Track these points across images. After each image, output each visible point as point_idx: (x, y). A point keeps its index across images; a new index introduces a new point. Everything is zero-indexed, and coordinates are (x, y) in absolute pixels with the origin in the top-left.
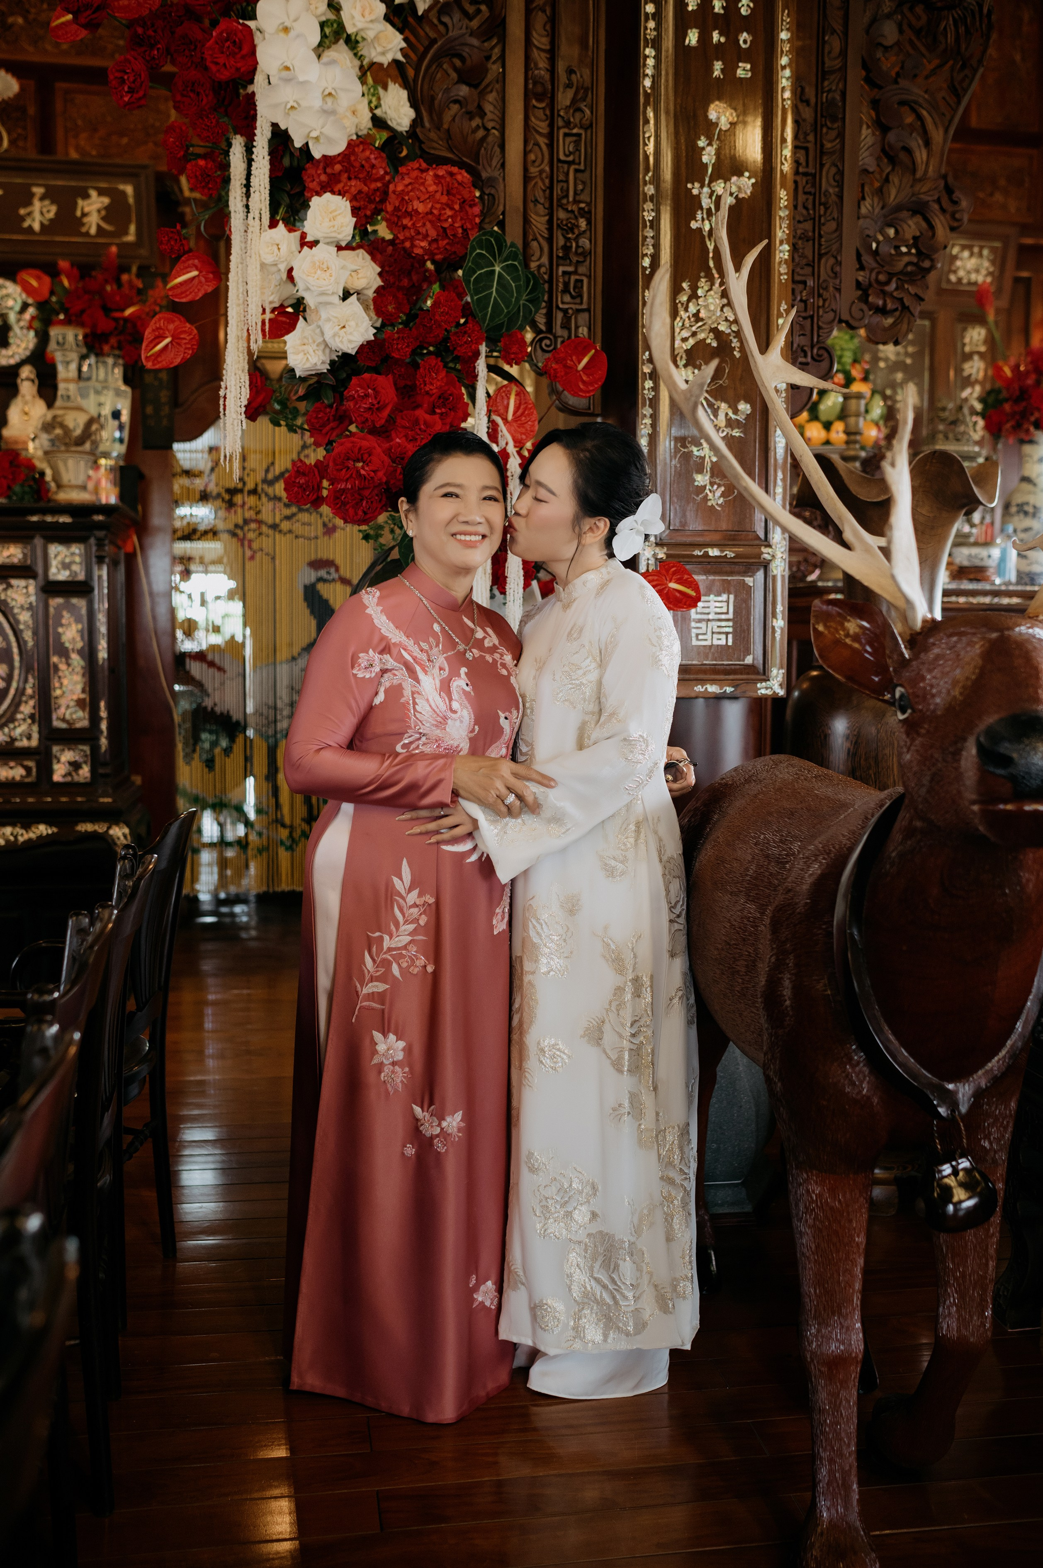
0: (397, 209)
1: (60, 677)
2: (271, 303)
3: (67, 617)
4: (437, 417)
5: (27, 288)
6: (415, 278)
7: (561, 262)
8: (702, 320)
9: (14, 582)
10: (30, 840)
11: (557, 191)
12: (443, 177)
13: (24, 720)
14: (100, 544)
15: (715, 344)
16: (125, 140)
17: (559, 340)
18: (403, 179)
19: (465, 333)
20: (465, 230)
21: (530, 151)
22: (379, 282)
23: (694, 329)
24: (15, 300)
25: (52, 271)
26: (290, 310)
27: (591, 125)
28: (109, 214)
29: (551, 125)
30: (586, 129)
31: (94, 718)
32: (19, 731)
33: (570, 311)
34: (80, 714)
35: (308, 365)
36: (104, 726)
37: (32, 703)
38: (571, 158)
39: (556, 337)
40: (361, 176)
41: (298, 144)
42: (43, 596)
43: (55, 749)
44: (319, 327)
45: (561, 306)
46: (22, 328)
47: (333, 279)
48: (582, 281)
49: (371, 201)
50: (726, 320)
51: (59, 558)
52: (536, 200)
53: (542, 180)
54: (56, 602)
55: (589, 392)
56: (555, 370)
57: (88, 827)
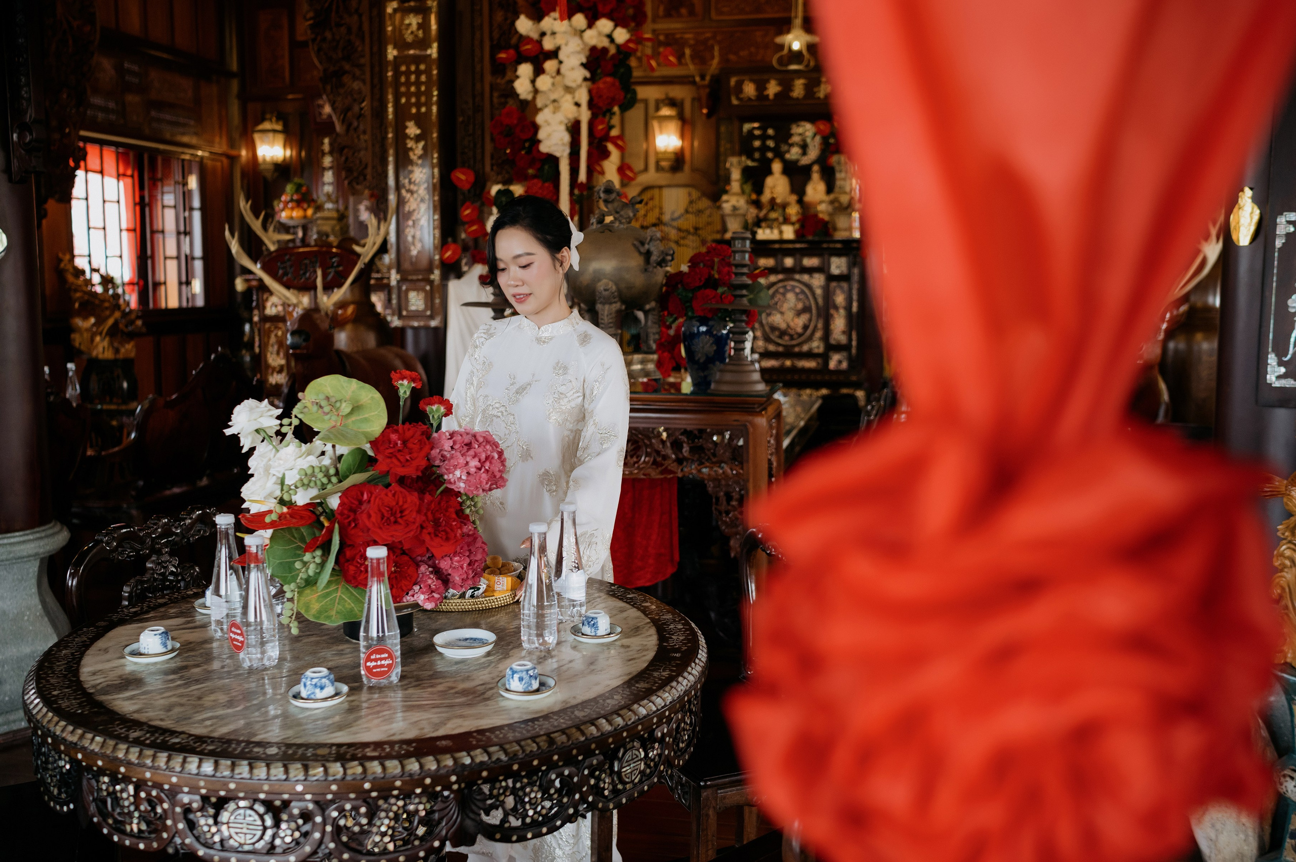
1: (834, 320)
3: (838, 292)
5: (818, 130)
9: (814, 275)
13: (817, 340)
14: (852, 257)
24: (811, 133)
31: (850, 339)
32: (814, 345)
34: (843, 337)
36: (854, 343)
37: (821, 332)
42: (828, 282)
43: (831, 354)
46: (813, 146)
51: (835, 264)
54: (834, 284)
57: (845, 391)
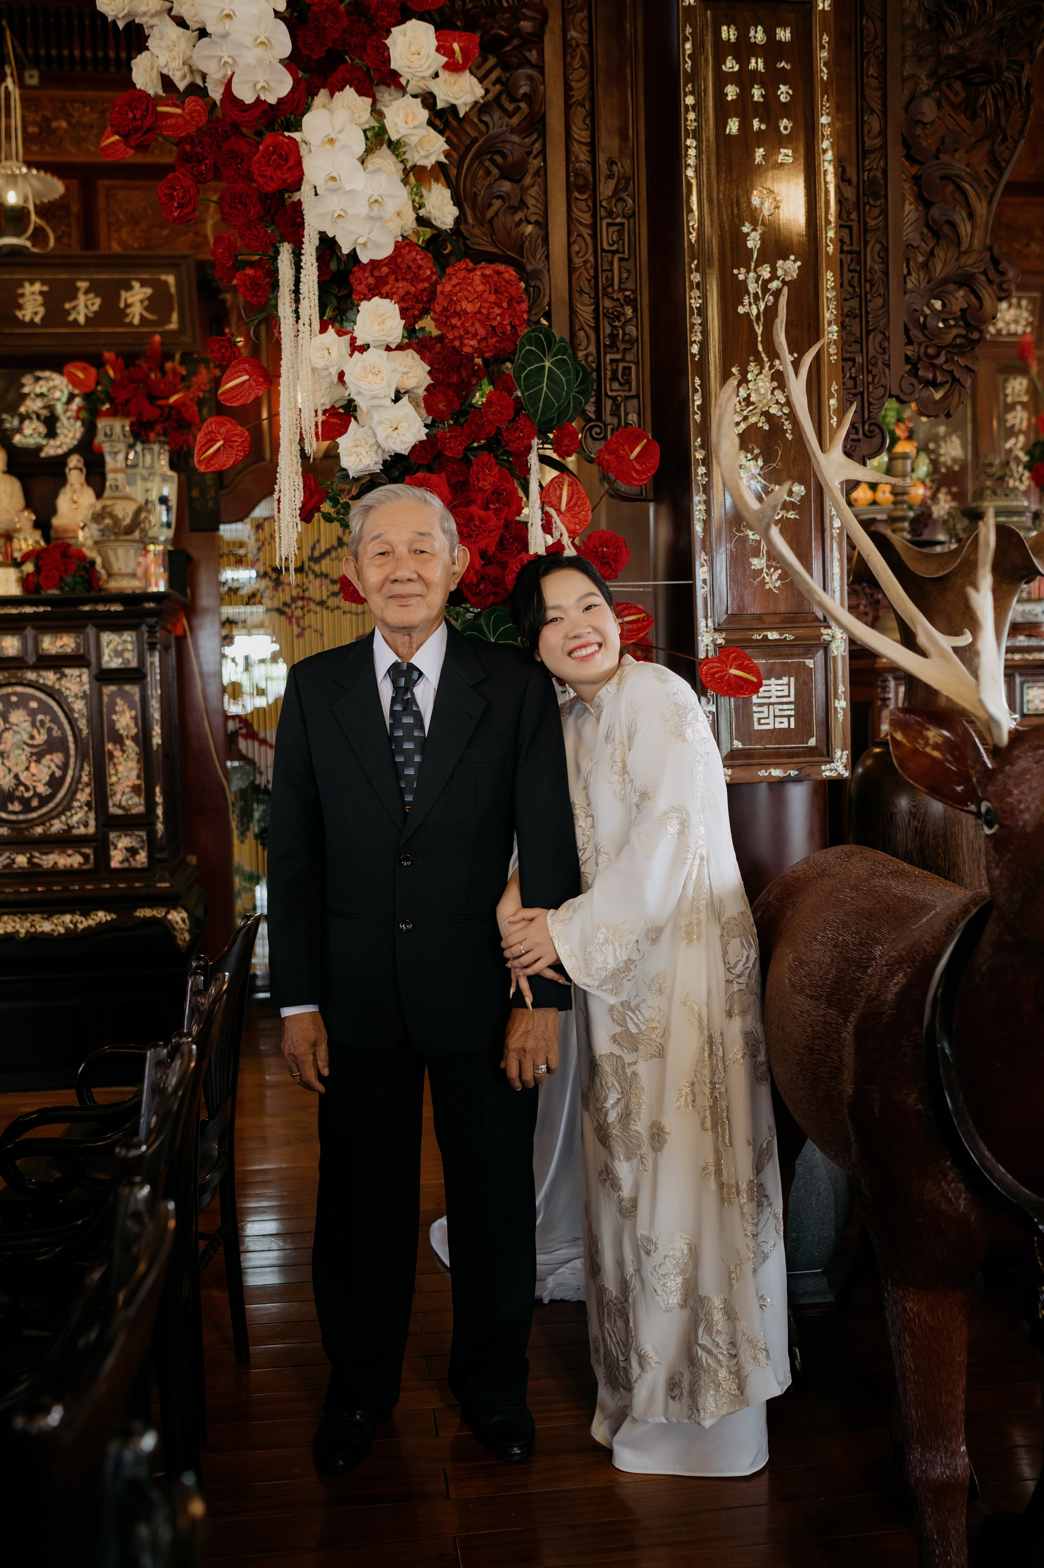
0: (445, 309)
1: (115, 764)
2: (323, 405)
3: (120, 705)
4: (491, 513)
5: (73, 380)
6: (464, 374)
7: (609, 350)
8: (753, 404)
9: (68, 671)
10: (89, 927)
11: (602, 280)
12: (490, 276)
13: (81, 807)
14: (152, 631)
15: (766, 427)
16: (166, 232)
17: (609, 428)
18: (450, 279)
19: (517, 428)
20: (513, 327)
21: (574, 242)
22: (429, 381)
23: (745, 413)
24: (62, 391)
25: (97, 362)
26: (341, 411)
27: (634, 214)
28: (151, 304)
29: (594, 216)
30: (628, 218)
31: (150, 804)
32: (75, 818)
33: (619, 399)
34: (136, 800)
35: (361, 467)
36: (160, 811)
37: (88, 790)
38: (615, 247)
39: (606, 425)
40: (408, 277)
41: (345, 251)
42: (97, 684)
43: (112, 836)
44: (371, 428)
45: (610, 394)
46: (69, 418)
47: (384, 382)
48: (630, 368)
49: (418, 302)
50: (777, 403)
51: (112, 646)
52: (582, 290)
53: (587, 270)
54: (109, 689)
55: (642, 480)
56: (608, 461)
57: (147, 913)
